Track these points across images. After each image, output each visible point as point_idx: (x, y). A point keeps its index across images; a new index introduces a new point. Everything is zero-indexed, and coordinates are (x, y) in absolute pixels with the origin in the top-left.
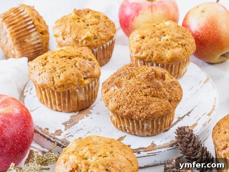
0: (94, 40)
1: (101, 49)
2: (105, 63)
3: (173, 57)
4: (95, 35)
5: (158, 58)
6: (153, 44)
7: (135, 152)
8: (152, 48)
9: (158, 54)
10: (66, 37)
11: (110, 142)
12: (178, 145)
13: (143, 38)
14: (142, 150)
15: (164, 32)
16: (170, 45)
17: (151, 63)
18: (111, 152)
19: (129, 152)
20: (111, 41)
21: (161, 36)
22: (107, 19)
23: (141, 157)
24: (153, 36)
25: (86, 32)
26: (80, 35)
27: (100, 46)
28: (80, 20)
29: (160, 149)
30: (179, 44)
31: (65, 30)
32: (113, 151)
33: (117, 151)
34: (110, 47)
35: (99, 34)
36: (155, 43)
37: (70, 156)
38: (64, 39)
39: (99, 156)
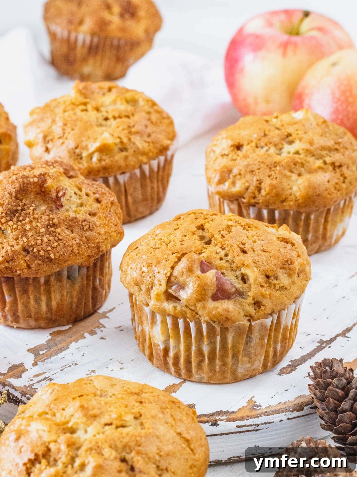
0: (118, 153)
1: (137, 177)
2: (148, 212)
3: (310, 194)
4: (122, 142)
5: (273, 194)
6: (263, 162)
7: (205, 422)
8: (257, 172)
9: (273, 187)
10: (53, 146)
11: (137, 392)
12: (316, 407)
13: (239, 147)
14: (223, 416)
15: (289, 135)
16: (303, 165)
17: (256, 208)
18: (138, 415)
19: (185, 418)
20: (162, 158)
21: (282, 144)
22: (155, 107)
23: (221, 435)
24: (263, 144)
25: (102, 133)
26: (86, 141)
27: (134, 168)
28: (89, 107)
29: (269, 415)
30: (325, 163)
31: (50, 130)
32: (142, 412)
33: (154, 412)
34: (161, 173)
35: (133, 139)
36: (267, 158)
37: (32, 423)
38: (47, 150)
39: (106, 425)
